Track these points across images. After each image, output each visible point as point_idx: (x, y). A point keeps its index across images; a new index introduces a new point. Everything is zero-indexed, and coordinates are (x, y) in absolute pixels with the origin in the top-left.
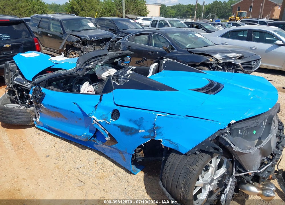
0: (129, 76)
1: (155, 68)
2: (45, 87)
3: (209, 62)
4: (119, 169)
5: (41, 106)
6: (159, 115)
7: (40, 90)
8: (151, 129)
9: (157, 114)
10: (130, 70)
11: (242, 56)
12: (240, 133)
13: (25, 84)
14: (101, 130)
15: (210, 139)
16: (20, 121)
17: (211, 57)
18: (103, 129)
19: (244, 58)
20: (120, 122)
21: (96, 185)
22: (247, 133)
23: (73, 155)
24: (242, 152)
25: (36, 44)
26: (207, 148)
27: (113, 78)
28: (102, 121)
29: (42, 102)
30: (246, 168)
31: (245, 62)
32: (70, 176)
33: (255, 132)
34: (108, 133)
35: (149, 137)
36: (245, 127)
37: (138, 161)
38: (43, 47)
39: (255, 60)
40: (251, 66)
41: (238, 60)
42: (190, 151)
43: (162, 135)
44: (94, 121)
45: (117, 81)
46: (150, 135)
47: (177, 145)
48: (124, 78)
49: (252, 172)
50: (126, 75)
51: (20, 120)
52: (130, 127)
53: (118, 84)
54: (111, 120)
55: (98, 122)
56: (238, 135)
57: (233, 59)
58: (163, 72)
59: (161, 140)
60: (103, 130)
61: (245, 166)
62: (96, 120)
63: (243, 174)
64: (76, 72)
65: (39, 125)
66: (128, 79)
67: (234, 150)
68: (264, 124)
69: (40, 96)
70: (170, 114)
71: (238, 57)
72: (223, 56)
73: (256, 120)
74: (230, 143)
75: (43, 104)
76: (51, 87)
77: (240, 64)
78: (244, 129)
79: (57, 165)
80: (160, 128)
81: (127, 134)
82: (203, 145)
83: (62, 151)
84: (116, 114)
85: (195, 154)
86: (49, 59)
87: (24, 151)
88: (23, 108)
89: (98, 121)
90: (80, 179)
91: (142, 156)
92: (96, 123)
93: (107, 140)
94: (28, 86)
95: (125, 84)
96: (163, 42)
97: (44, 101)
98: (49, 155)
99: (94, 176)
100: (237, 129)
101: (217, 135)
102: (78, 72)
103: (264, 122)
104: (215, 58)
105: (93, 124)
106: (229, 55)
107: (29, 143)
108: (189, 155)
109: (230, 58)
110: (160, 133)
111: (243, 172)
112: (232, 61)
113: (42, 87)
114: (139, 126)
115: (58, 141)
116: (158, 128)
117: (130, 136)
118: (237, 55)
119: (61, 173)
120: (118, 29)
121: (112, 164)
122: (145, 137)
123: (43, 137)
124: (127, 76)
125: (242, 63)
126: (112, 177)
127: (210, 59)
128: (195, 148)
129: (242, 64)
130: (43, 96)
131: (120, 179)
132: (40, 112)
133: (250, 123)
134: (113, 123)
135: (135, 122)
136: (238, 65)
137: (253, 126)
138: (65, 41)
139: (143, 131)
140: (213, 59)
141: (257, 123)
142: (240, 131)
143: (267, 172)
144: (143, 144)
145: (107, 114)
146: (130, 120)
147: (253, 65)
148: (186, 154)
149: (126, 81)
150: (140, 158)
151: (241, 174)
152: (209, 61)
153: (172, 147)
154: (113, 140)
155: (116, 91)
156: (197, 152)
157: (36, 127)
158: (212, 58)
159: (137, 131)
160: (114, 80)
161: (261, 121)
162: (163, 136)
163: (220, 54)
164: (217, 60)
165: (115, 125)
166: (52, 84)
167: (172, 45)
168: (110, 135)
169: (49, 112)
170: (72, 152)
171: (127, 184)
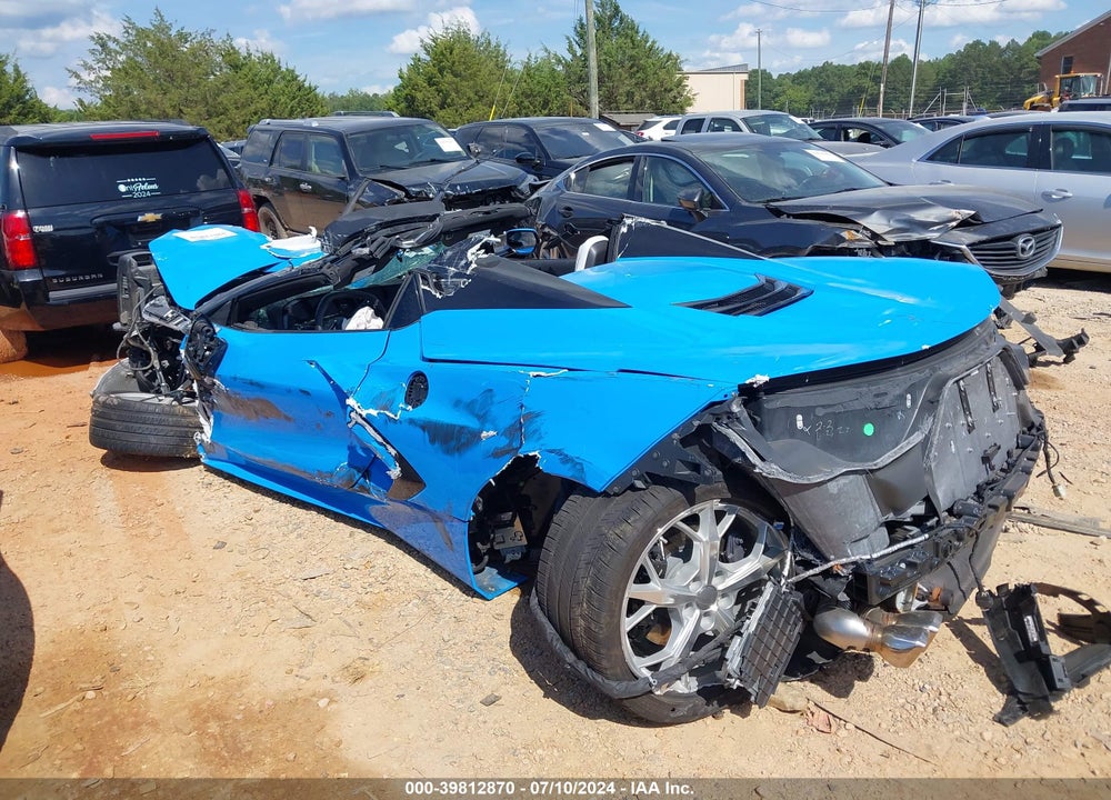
0: (474, 266)
1: (594, 252)
2: (228, 324)
3: (845, 245)
4: (441, 583)
5: (214, 384)
6: (535, 374)
7: (208, 331)
8: (513, 425)
9: (532, 374)
10: (478, 246)
11: (972, 217)
12: (800, 424)
13: (174, 319)
14: (377, 445)
15: (676, 436)
16: (155, 441)
17: (849, 226)
18: (380, 439)
19: (983, 223)
20: (431, 411)
21: (349, 625)
22: (836, 427)
23: (301, 543)
24: (789, 480)
25: (246, 209)
26: (665, 464)
27: (424, 278)
28: (374, 412)
29: (215, 370)
30: (823, 549)
31: (984, 238)
32: (275, 598)
33: (869, 430)
34: (393, 452)
35: (508, 452)
36: (823, 406)
37: (507, 561)
38: (286, 229)
39: (1033, 233)
40: (1014, 255)
41: (954, 232)
42: (617, 481)
43: (539, 439)
44: (353, 415)
45: (438, 286)
46: (510, 444)
47: (581, 464)
48: (457, 275)
49: (844, 560)
50: (463, 262)
51: (153, 440)
52: (455, 426)
53: (438, 295)
54: (402, 409)
55: (364, 419)
56: (792, 431)
57: (935, 228)
58: (620, 263)
59: (536, 453)
60: (381, 444)
61: (817, 540)
62: (358, 410)
63: (817, 570)
64: (321, 267)
65: (212, 455)
66: (468, 277)
67: (757, 470)
68: (909, 404)
69: (209, 349)
70: (570, 370)
71: (954, 220)
72: (899, 221)
73: (870, 384)
74: (742, 448)
75: (220, 378)
76: (250, 324)
77: (964, 247)
78: (820, 412)
79: (242, 569)
80: (538, 415)
81: (448, 452)
82: (655, 455)
83: (268, 532)
84: (417, 388)
85: (633, 488)
86: (264, 247)
87: (152, 530)
88: (167, 401)
89: (364, 413)
90: (303, 608)
91: (520, 543)
92: (360, 420)
93: (393, 477)
94: (181, 324)
95: (459, 292)
96: (681, 182)
97: (224, 369)
98: (224, 544)
99: (351, 601)
100: (790, 412)
101: (696, 423)
102: (324, 270)
103: (909, 396)
104: (865, 228)
105: (350, 425)
106: (919, 216)
107: (174, 509)
108: (616, 495)
109: (926, 226)
110: (535, 431)
111: (817, 566)
112: (932, 236)
113: (220, 324)
114: (483, 418)
115: (265, 504)
116: (531, 416)
117: (456, 454)
118: (953, 213)
119: (248, 591)
120: (547, 156)
121: (421, 569)
122: (498, 454)
123: (220, 494)
124: (468, 264)
125: (971, 241)
126: (410, 605)
127: (845, 235)
128: (631, 469)
129: (972, 246)
130: (220, 349)
131: (436, 612)
132: (212, 410)
133: (842, 393)
134: (408, 416)
135: (470, 407)
136: (958, 252)
137: (857, 406)
138: (353, 203)
139: (492, 433)
140: (858, 231)
141: (877, 396)
142: (799, 417)
143: (903, 565)
144: (494, 479)
145: (395, 390)
146: (457, 404)
147: (1023, 250)
148: (605, 494)
149: (463, 283)
150: (513, 551)
151: (811, 572)
152: (843, 240)
153: (565, 472)
154: (410, 475)
155: (432, 319)
156: (639, 484)
157: (205, 465)
158: (855, 227)
159: (476, 436)
160: (428, 285)
161: (898, 392)
162: (541, 442)
163: (882, 214)
164: (875, 236)
165: (412, 422)
166: (253, 314)
167: (711, 193)
168: (400, 459)
169: (239, 404)
170: (300, 535)
171: (453, 625)
